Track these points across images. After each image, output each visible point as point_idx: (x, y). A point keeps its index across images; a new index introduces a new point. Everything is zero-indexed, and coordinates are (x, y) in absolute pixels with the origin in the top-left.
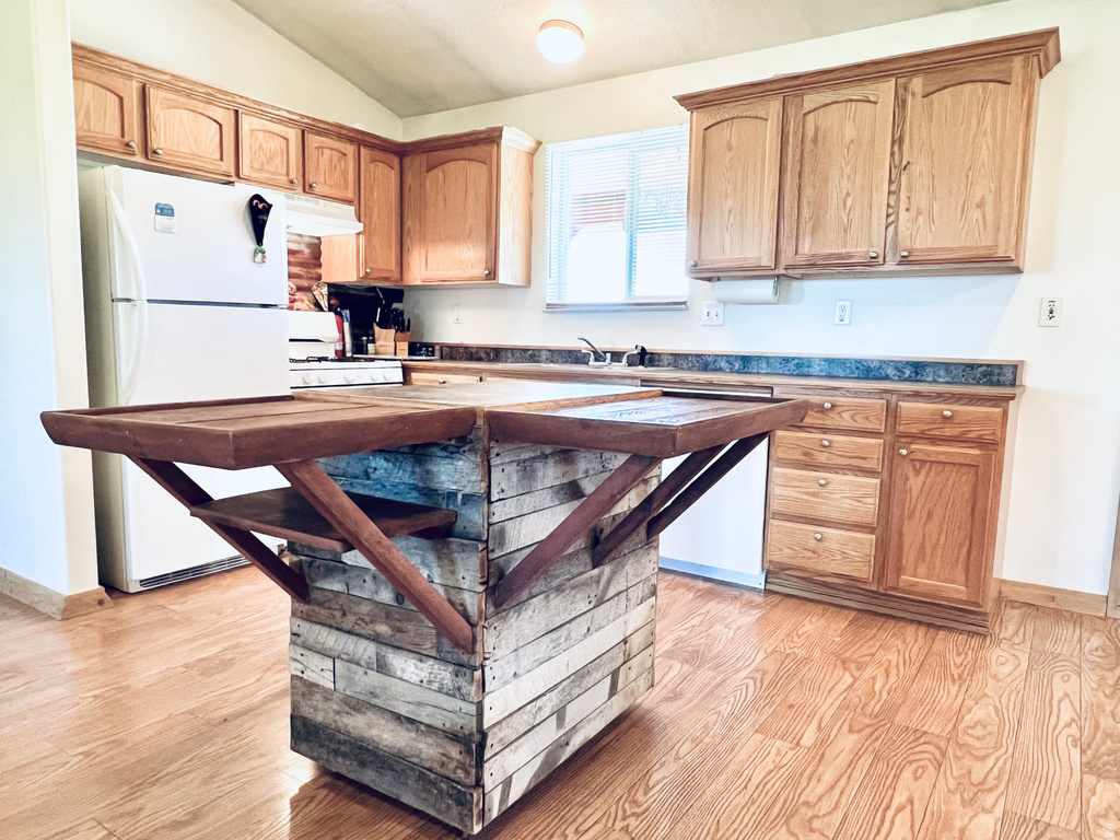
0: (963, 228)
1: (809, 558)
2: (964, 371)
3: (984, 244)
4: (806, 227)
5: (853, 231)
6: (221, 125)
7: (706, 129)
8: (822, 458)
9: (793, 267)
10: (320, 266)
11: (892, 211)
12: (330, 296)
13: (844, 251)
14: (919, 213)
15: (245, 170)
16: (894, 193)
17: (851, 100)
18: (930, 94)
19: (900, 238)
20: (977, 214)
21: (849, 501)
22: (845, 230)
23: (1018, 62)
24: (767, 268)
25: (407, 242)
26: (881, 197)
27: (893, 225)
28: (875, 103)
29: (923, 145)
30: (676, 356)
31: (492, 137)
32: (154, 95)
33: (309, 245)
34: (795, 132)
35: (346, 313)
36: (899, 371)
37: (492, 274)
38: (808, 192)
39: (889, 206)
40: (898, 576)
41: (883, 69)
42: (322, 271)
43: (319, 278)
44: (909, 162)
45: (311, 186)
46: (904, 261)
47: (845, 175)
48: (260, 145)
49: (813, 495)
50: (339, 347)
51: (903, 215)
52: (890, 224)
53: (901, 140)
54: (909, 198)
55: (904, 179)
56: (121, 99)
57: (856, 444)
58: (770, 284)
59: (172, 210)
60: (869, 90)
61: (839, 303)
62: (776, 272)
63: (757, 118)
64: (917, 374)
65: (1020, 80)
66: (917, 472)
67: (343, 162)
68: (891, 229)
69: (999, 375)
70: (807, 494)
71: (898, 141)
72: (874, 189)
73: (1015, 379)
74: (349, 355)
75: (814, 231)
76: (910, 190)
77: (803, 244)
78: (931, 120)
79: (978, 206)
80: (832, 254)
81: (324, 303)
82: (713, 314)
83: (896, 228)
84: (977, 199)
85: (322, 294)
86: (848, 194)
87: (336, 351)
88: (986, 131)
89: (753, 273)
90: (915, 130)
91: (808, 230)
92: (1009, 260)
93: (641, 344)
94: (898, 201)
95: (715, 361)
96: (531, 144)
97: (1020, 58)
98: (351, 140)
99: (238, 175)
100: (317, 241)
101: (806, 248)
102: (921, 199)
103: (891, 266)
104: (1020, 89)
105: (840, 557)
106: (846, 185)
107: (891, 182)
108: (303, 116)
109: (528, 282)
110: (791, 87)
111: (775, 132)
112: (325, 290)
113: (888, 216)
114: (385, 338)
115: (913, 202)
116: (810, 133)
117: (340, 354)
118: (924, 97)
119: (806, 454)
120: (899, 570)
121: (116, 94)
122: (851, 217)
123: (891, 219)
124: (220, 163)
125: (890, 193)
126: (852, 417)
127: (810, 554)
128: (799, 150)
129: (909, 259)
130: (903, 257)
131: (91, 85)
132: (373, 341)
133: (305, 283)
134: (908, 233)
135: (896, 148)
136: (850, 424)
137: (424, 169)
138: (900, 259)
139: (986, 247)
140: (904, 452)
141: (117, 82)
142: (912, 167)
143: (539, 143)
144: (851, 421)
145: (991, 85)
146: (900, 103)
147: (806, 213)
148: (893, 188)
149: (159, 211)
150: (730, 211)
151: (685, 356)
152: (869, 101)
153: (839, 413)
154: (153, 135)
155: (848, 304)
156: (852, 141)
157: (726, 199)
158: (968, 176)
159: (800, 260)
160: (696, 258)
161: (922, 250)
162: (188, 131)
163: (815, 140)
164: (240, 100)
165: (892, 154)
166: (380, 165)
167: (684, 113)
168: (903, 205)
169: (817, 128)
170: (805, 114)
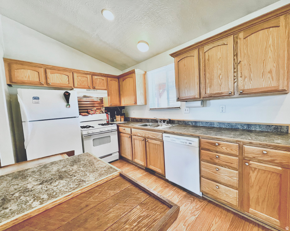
0: (263, 81)
1: (215, 193)
2: (266, 127)
3: (273, 86)
4: (208, 85)
5: (223, 85)
6: (68, 76)
7: (178, 62)
8: (217, 161)
9: (205, 97)
10: (103, 103)
11: (235, 78)
12: (105, 110)
13: (220, 92)
14: (245, 78)
15: (76, 85)
16: (236, 72)
17: (219, 45)
18: (246, 37)
19: (239, 86)
20: (269, 75)
21: (227, 177)
22: (220, 86)
23: (282, 18)
24: (198, 98)
25: (121, 97)
26: (231, 74)
27: (236, 83)
28: (227, 44)
29: (245, 55)
30: (178, 121)
31: (133, 72)
32: (48, 71)
33: (100, 99)
34: (202, 58)
35: (109, 113)
36: (242, 126)
37: (136, 103)
38: (207, 75)
39: (234, 76)
40: (249, 209)
41: (229, 33)
42: (103, 105)
43: (103, 106)
44: (240, 61)
45: (94, 87)
46: (241, 94)
47: (219, 69)
48: (80, 79)
49: (215, 172)
50: (107, 120)
51: (240, 79)
52: (235, 82)
53: (237, 55)
54: (241, 73)
55: (239, 67)
56: (39, 72)
57: (228, 158)
58: (200, 102)
59: (39, 98)
60: (225, 41)
61: (221, 106)
62: (200, 99)
63: (191, 56)
64: (249, 128)
65: (284, 24)
66: (254, 172)
67: (103, 81)
68: (236, 84)
69: (281, 129)
70: (212, 172)
71: (235, 55)
72: (229, 72)
73: (288, 131)
74: (110, 122)
75: (210, 87)
76: (241, 70)
77: (208, 90)
78: (247, 46)
79: (269, 72)
80: (217, 93)
81: (104, 111)
82: (187, 110)
83: (238, 83)
84: (268, 70)
85: (103, 110)
86: (220, 74)
87: (107, 121)
88: (270, 45)
89: (194, 99)
90: (242, 50)
91: (209, 86)
92: (285, 90)
93: (169, 118)
94: (237, 74)
95: (188, 123)
96: (144, 72)
97: (283, 16)
98: (105, 76)
99: (74, 87)
100: (102, 98)
101: (208, 92)
102: (246, 73)
103: (237, 95)
104: (284, 27)
105: (225, 196)
106: (219, 72)
107: (234, 69)
108: (91, 72)
109: (146, 104)
110: (200, 45)
111: (197, 59)
112: (104, 109)
113: (234, 80)
114: (118, 117)
115: (243, 74)
116: (207, 58)
117: (108, 122)
118: (244, 39)
119: (211, 159)
120: (249, 206)
121: (37, 72)
122: (222, 81)
123: (235, 80)
124: (69, 85)
125: (234, 72)
126: (226, 149)
127: (215, 192)
128: (204, 63)
129: (243, 93)
130: (241, 92)
131: (29, 70)
132: (115, 119)
133: (99, 108)
134: (242, 84)
135: (235, 57)
136: (225, 151)
137: (122, 81)
138: (240, 93)
139: (274, 87)
140: (247, 164)
141: (37, 69)
142: (242, 62)
143: (146, 72)
144: (225, 150)
145: (271, 29)
146: (236, 43)
147: (207, 81)
148: (235, 70)
149: (34, 99)
150: (186, 83)
151: (180, 121)
152: (225, 44)
153: (221, 147)
154: (48, 80)
155: (224, 106)
156: (220, 58)
157: (185, 80)
158: (264, 63)
159: (207, 95)
160: (178, 97)
161: (248, 89)
162: (59, 78)
163: (208, 60)
164: (73, 70)
165: (234, 59)
166: (113, 81)
167: (172, 59)
168: (239, 75)
169: (209, 56)
170: (205, 53)
